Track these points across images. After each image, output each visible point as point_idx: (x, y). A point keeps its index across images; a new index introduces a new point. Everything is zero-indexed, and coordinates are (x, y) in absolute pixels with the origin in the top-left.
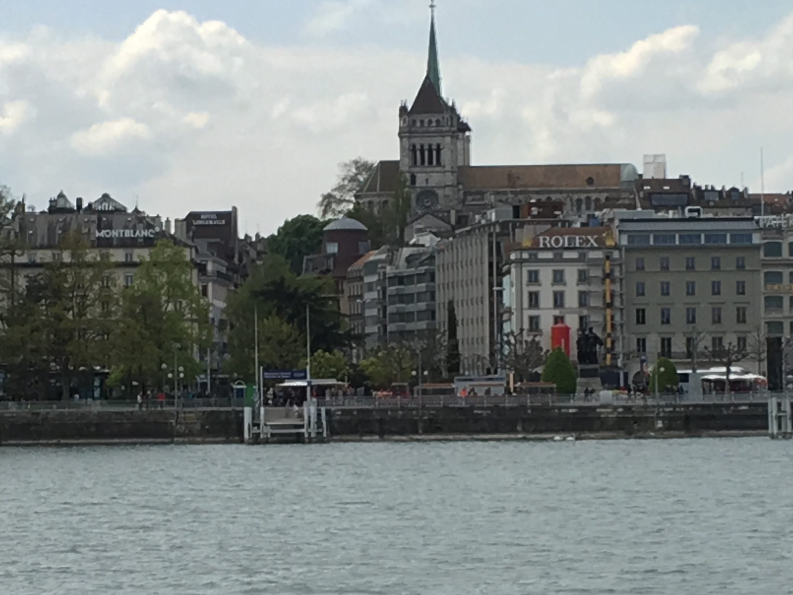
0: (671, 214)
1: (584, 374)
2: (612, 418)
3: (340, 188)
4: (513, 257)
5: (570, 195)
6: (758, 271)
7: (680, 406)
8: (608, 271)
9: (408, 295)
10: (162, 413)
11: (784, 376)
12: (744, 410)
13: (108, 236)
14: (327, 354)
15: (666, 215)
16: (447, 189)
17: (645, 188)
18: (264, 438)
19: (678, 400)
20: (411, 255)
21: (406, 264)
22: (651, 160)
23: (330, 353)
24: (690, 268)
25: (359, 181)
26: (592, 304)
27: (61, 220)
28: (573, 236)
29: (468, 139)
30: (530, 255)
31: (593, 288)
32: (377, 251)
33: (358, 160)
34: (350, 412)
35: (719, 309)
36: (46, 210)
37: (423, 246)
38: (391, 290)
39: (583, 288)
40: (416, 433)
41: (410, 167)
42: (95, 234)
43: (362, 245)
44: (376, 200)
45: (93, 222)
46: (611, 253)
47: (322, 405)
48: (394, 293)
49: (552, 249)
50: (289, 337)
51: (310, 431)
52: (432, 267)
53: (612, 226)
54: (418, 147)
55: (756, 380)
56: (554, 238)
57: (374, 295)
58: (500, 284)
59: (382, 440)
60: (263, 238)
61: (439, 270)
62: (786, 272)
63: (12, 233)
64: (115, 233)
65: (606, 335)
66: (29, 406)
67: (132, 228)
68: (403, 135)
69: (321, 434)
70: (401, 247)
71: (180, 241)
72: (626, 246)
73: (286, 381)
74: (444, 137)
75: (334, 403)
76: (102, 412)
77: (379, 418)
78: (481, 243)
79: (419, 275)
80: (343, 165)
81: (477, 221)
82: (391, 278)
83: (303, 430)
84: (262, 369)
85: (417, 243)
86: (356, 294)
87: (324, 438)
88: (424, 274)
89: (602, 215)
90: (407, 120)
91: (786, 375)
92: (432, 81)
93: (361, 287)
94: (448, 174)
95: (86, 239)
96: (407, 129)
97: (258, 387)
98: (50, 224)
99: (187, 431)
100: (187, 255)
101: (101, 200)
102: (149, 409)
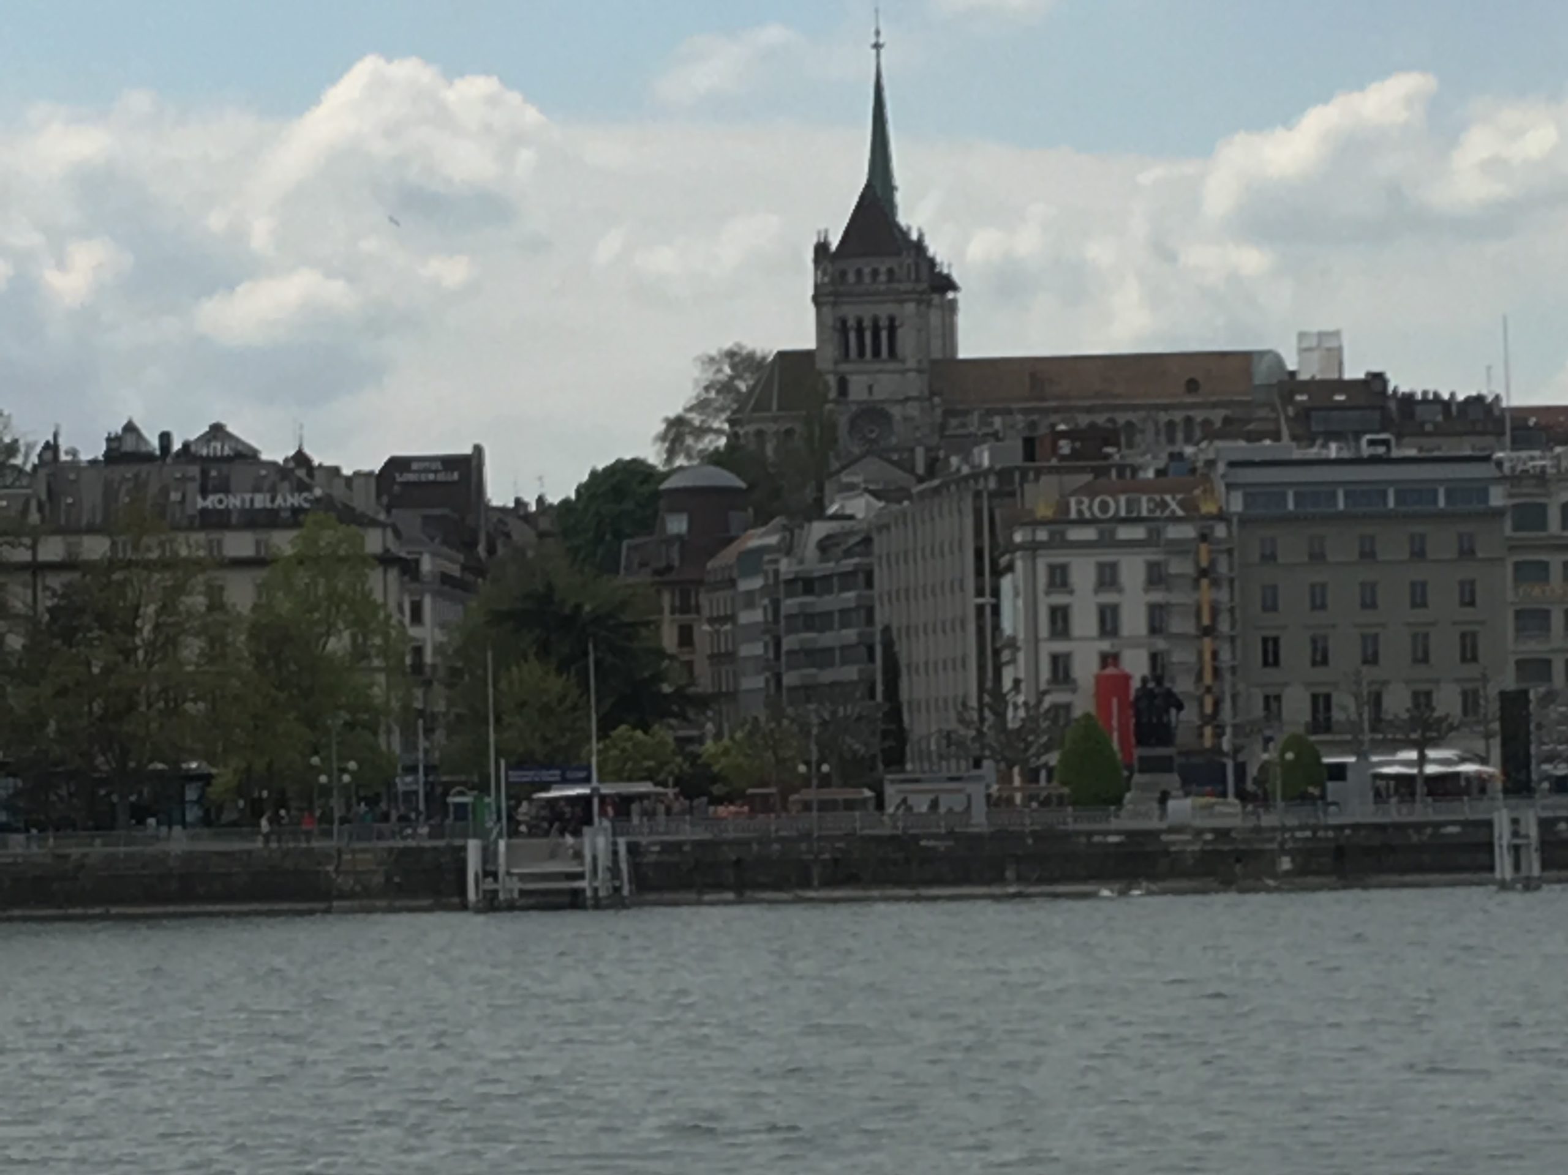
0: (1333, 451)
1: (1149, 766)
2: (1193, 852)
3: (702, 405)
4: (1018, 538)
5: (1152, 413)
6: (1502, 560)
7: (1327, 828)
8: (1204, 563)
9: (821, 615)
10: (309, 851)
11: (1533, 766)
12: (1451, 835)
13: (221, 507)
14: (639, 734)
15: (1324, 451)
16: (910, 404)
17: (1299, 398)
18: (506, 900)
19: (1321, 814)
20: (828, 537)
21: (818, 554)
22: (1313, 343)
23: (646, 732)
24: (1368, 554)
25: (738, 391)
26: (1174, 629)
27: (129, 475)
28: (1133, 496)
29: (952, 306)
30: (1052, 534)
31: (1175, 598)
32: (763, 529)
33: (736, 349)
34: (679, 845)
35: (1426, 636)
36: (101, 458)
37: (851, 517)
38: (790, 605)
39: (1157, 597)
40: (808, 885)
41: (836, 363)
42: (195, 503)
43: (736, 518)
44: (771, 428)
45: (193, 479)
46: (1212, 528)
47: (622, 835)
48: (795, 611)
49: (1093, 521)
50: (561, 700)
51: (596, 884)
52: (866, 560)
53: (1212, 475)
54: (851, 322)
55: (1478, 775)
56: (1097, 500)
57: (756, 616)
58: (996, 593)
59: (740, 901)
60: (551, 506)
61: (880, 565)
62: (1556, 561)
63: (34, 504)
64: (234, 501)
65: (1202, 690)
66: (51, 841)
67: (268, 491)
68: (821, 299)
69: (617, 890)
70: (810, 520)
71: (363, 515)
72: (1240, 515)
73: (555, 786)
74: (902, 302)
75: (646, 830)
76: (191, 853)
77: (734, 858)
78: (960, 511)
79: (843, 575)
80: (707, 360)
81: (953, 469)
82: (789, 582)
83: (583, 884)
84: (503, 763)
85: (840, 512)
86: (722, 613)
87: (623, 898)
88: (853, 573)
89: (1196, 454)
90: (830, 269)
91: (1539, 764)
92: (879, 193)
93: (733, 599)
94: (912, 375)
95: (178, 515)
96: (830, 288)
97: (495, 800)
98: (108, 484)
99: (358, 888)
100: (374, 541)
101: (208, 437)
102: (284, 845)
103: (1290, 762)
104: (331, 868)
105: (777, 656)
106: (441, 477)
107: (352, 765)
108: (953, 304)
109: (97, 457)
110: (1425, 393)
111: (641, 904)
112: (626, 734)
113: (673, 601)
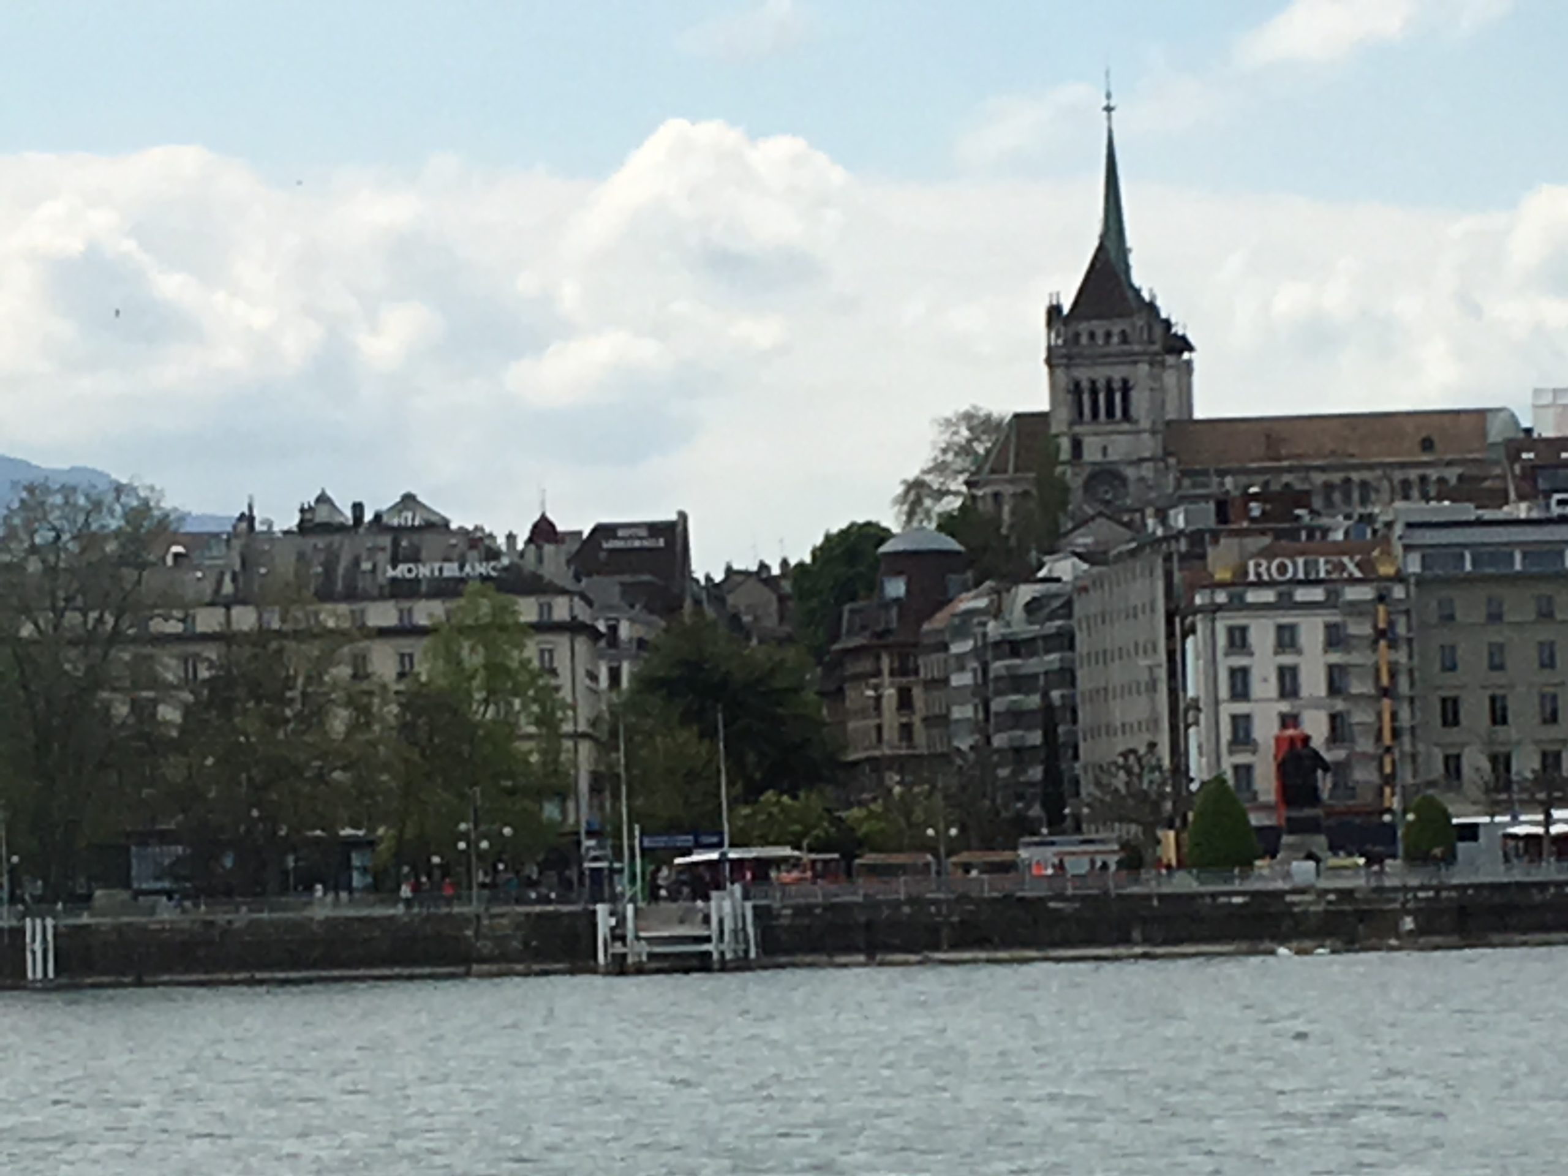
0: (1523, 511)
1: (1294, 827)
2: (1316, 913)
3: (940, 468)
4: (1198, 600)
5: (1388, 471)
7: (1450, 888)
8: (1382, 625)
9: (1026, 677)
10: (449, 917)
13: (411, 576)
14: (785, 799)
15: (1514, 512)
16: (1146, 465)
17: (1525, 456)
18: (634, 964)
19: (1445, 874)
20: (1034, 599)
21: (1026, 617)
22: (1547, 399)
23: (793, 797)
24: (1545, 615)
25: (976, 453)
26: (1353, 690)
27: (321, 545)
28: (1311, 558)
29: (1188, 368)
30: (1231, 598)
31: (1355, 658)
32: (973, 593)
33: (973, 411)
34: (811, 908)
36: (294, 528)
37: (1058, 580)
38: (998, 666)
39: (1335, 658)
40: (937, 948)
41: (1071, 424)
42: (385, 572)
43: (953, 579)
44: (1008, 490)
45: (383, 549)
46: (1389, 590)
47: (752, 899)
48: (1003, 672)
49: (1273, 583)
51: (723, 947)
52: (1067, 623)
53: (1391, 536)
54: (1085, 384)
56: (1276, 562)
57: (967, 678)
58: (1183, 653)
59: (870, 962)
61: (1080, 629)
63: (228, 575)
64: (424, 571)
65: (1380, 751)
66: (203, 908)
67: (458, 560)
68: (1054, 361)
69: (744, 953)
70: (1018, 583)
71: (552, 583)
72: (1417, 575)
73: (695, 851)
74: (1135, 363)
75: (779, 893)
76: (335, 919)
77: (864, 920)
78: (1152, 576)
79: (1046, 638)
80: (942, 421)
81: (1149, 532)
82: (997, 644)
83: (710, 947)
84: (637, 827)
85: (1048, 576)
86: (936, 676)
87: (750, 961)
88: (1056, 635)
89: (1378, 515)
90: (1062, 329)
92: (1113, 252)
93: (946, 661)
94: (1146, 436)
95: (369, 583)
96: (1063, 350)
97: (630, 864)
98: (301, 556)
99: (497, 952)
100: (561, 609)
101: (401, 506)
102: (426, 911)
104: (469, 933)
105: (987, 719)
106: (646, 543)
107: (507, 831)
108: (1189, 363)
109: (291, 528)
111: (765, 968)
112: (774, 799)
113: (892, 662)
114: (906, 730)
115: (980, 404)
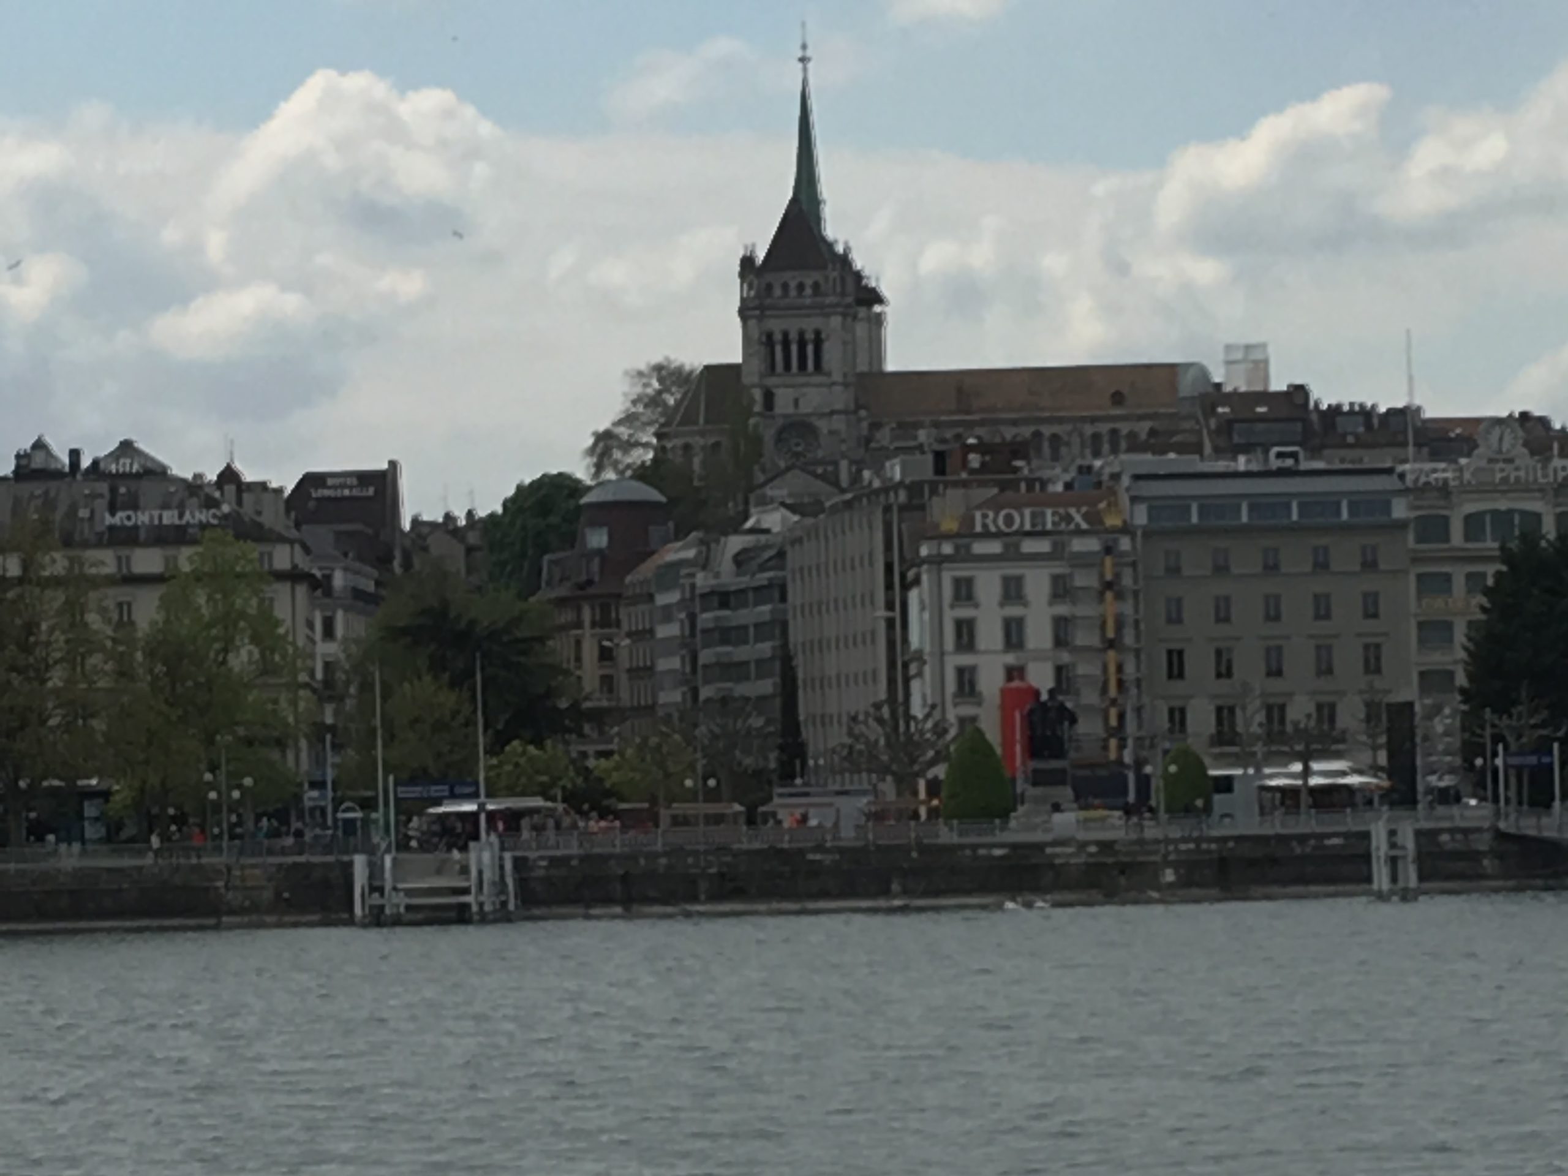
0: (1241, 463)
1: (1044, 779)
2: (1076, 864)
3: (628, 419)
4: (924, 551)
5: (1079, 426)
6: (1404, 571)
7: (1211, 840)
8: (1109, 577)
9: (737, 628)
10: (199, 868)
11: (1419, 777)
12: (1334, 846)
13: (130, 523)
14: (532, 749)
15: (1232, 464)
16: (835, 417)
17: (1220, 410)
18: (392, 915)
19: (1204, 826)
20: (745, 551)
21: (734, 568)
22: (1239, 355)
23: (539, 747)
24: (1271, 568)
25: (665, 405)
26: (1079, 642)
27: (38, 492)
28: (1037, 509)
29: (879, 320)
30: (957, 548)
31: (1080, 610)
32: (679, 544)
33: (665, 363)
34: (565, 860)
35: (1329, 648)
36: (11, 474)
37: (767, 531)
38: (706, 618)
39: (1062, 610)
40: (695, 899)
41: (762, 376)
42: (103, 519)
43: (656, 532)
44: (698, 441)
45: (101, 496)
46: (1116, 541)
47: (509, 849)
48: (711, 625)
49: (999, 535)
50: (455, 714)
51: (482, 898)
52: (780, 574)
53: (1117, 489)
54: (778, 337)
55: (1363, 788)
56: (1003, 513)
57: (674, 629)
58: (904, 606)
59: (627, 915)
60: (479, 520)
61: (794, 580)
62: (1459, 573)
64: (143, 518)
65: (1107, 703)
67: (177, 507)
68: (748, 312)
69: (504, 904)
70: (726, 534)
71: (271, 531)
72: (1144, 527)
73: (445, 802)
74: (828, 316)
75: (534, 845)
77: (621, 872)
78: (870, 527)
79: (757, 589)
80: (635, 373)
81: (866, 483)
82: (705, 596)
83: (469, 899)
84: (391, 778)
85: (756, 527)
86: (640, 627)
87: (510, 913)
88: (770, 586)
89: (1102, 467)
90: (756, 282)
91: (1424, 776)
92: (805, 207)
93: (651, 613)
94: (838, 389)
95: (86, 531)
96: (757, 302)
97: (384, 815)
98: (17, 501)
99: (247, 903)
100: (282, 558)
101: (118, 453)
102: (174, 860)
103: (1172, 775)
104: (220, 884)
105: (694, 670)
106: (356, 492)
107: (248, 781)
108: (880, 317)
109: (7, 473)
110: (1352, 404)
111: (526, 919)
112: (520, 749)
113: (593, 615)
114: (607, 682)
115: (672, 357)
